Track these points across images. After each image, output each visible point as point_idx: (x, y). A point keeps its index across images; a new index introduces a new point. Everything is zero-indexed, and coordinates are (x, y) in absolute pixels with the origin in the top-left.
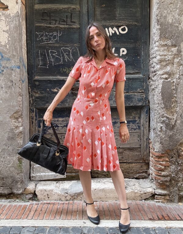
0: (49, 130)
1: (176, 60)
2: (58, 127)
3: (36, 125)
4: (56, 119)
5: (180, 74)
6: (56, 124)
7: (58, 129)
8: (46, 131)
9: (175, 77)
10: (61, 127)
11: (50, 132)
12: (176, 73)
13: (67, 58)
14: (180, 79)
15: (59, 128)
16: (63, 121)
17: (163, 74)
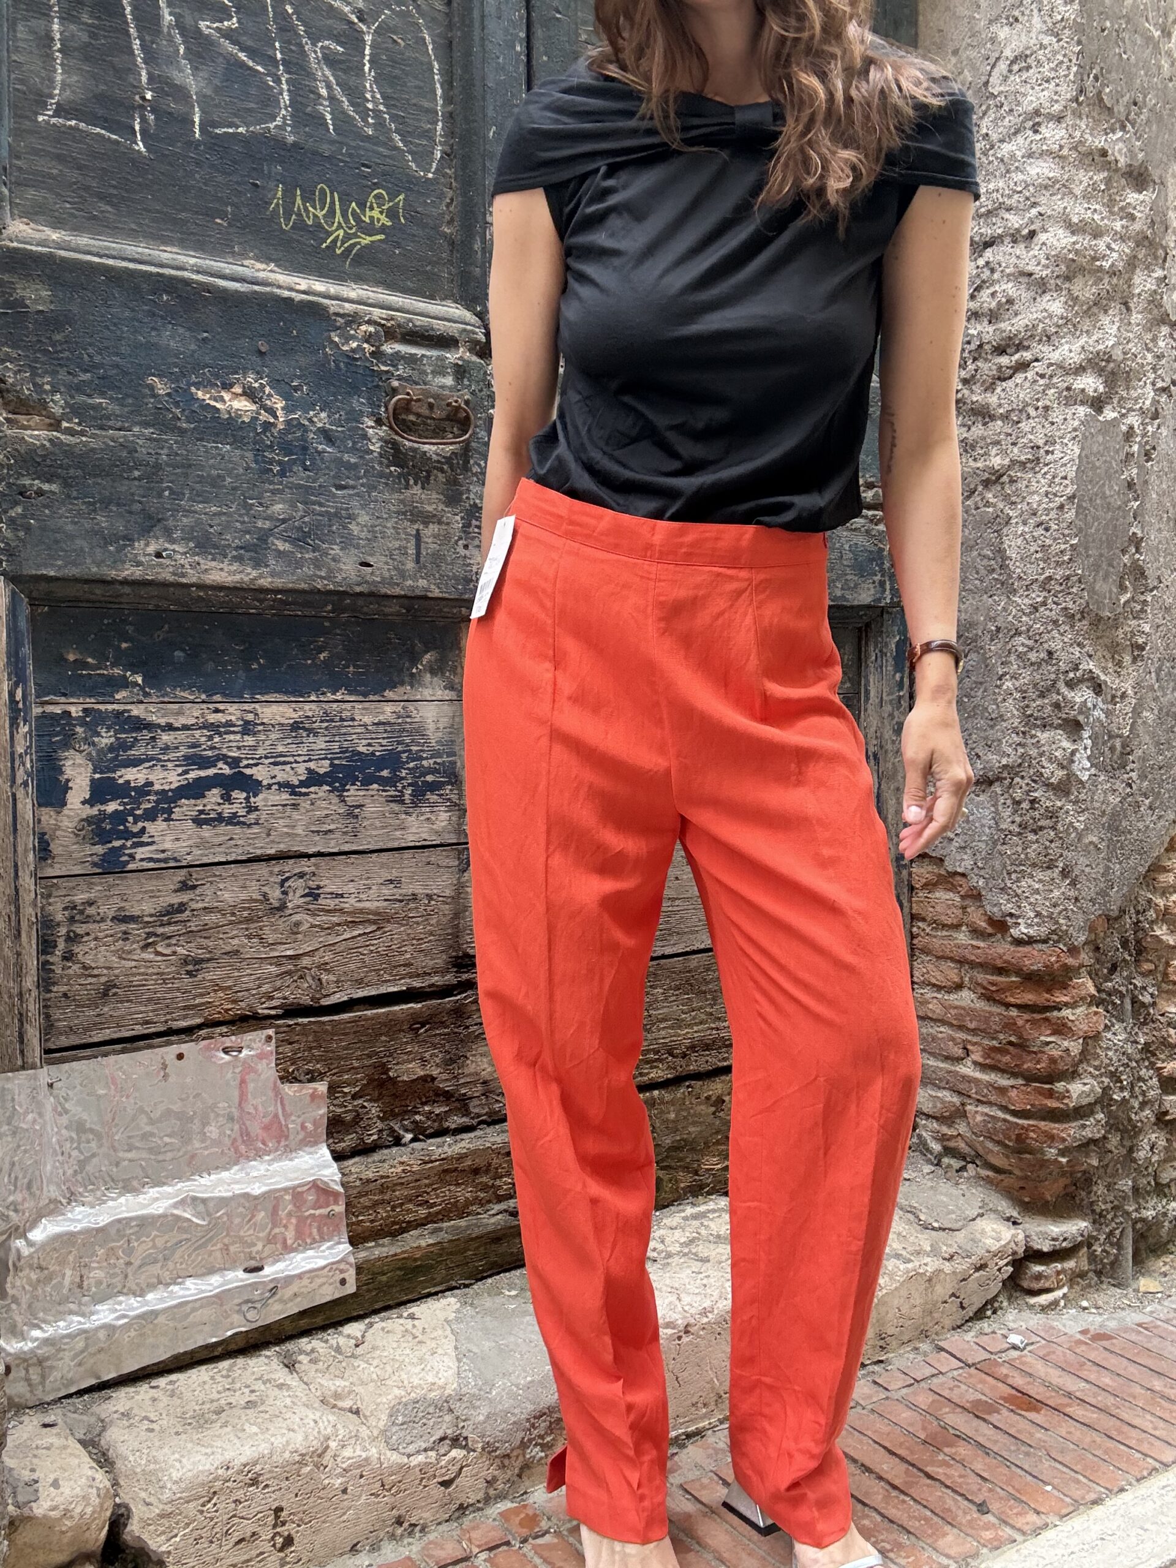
0: (156, 828)
1: (1143, 283)
2: (252, 786)
3: (21, 776)
4: (233, 712)
5: (1160, 384)
6: (235, 762)
7: (251, 809)
8: (127, 835)
9: (1136, 400)
10: (284, 785)
11: (167, 845)
12: (1140, 374)
13: (332, 98)
14: (1156, 416)
15: (258, 800)
16: (296, 726)
17: (1080, 370)
